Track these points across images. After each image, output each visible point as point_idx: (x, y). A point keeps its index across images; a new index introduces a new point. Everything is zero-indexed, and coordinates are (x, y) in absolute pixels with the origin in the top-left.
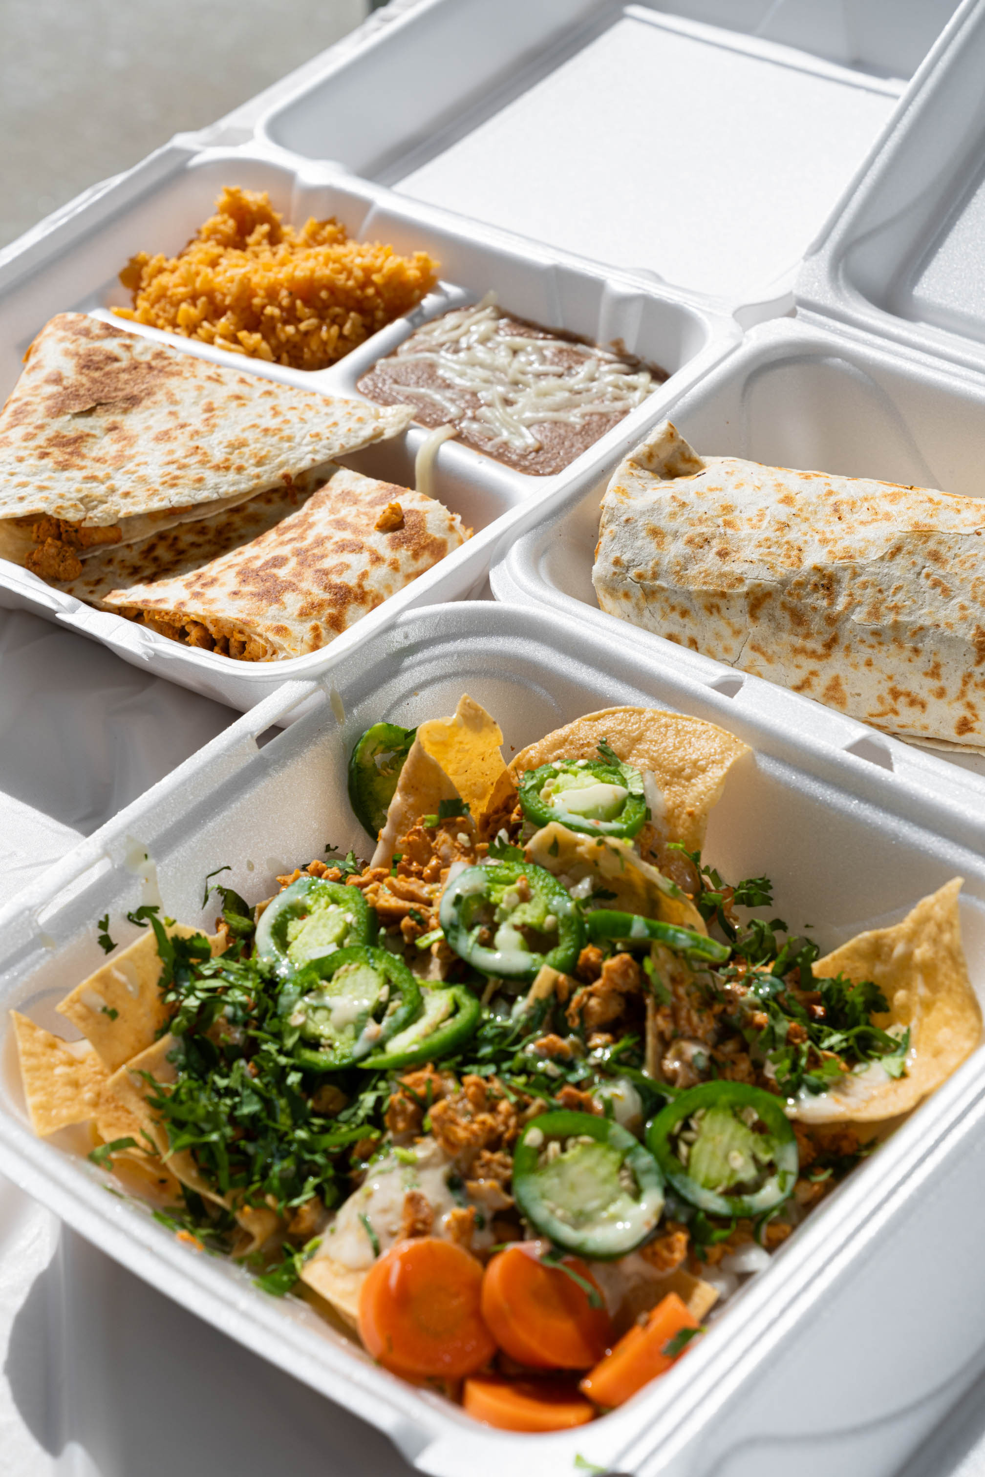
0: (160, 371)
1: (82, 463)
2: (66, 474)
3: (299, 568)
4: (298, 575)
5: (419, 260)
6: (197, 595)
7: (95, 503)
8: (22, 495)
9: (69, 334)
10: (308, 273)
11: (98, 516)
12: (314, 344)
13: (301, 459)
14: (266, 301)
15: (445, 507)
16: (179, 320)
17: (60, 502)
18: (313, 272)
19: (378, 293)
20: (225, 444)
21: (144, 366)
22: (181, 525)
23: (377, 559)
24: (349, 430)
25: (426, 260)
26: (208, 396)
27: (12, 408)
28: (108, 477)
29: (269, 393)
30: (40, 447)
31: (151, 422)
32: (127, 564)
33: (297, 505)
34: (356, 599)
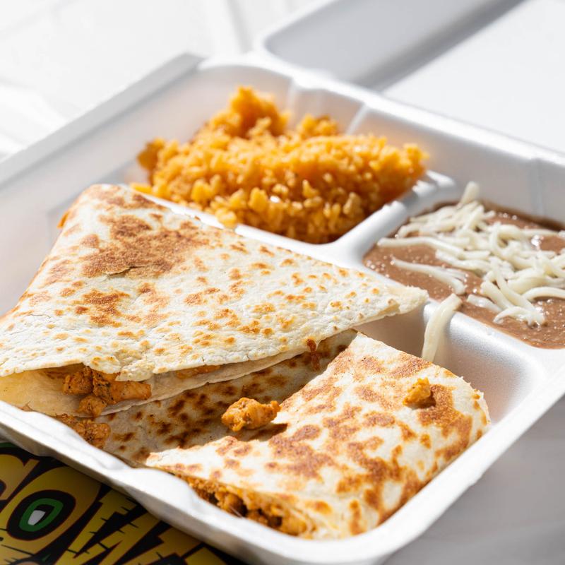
0: (189, 240)
1: (118, 321)
2: (102, 330)
3: (332, 441)
4: (333, 448)
5: (410, 151)
6: (231, 464)
7: (130, 358)
8: (61, 346)
9: (105, 202)
10: (312, 158)
11: (133, 371)
12: (317, 220)
13: (324, 327)
14: (274, 180)
15: (469, 384)
16: (194, 196)
17: (97, 355)
18: (317, 157)
19: (375, 178)
20: (253, 309)
21: (173, 234)
22: (208, 384)
23: (409, 435)
24: (367, 301)
25: (416, 152)
26: (233, 264)
27: (51, 265)
28: (142, 334)
29: (289, 262)
30: (78, 302)
31: (181, 286)
32: (156, 420)
33: (319, 369)
34: (391, 475)
